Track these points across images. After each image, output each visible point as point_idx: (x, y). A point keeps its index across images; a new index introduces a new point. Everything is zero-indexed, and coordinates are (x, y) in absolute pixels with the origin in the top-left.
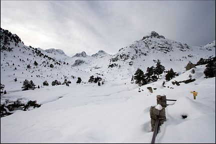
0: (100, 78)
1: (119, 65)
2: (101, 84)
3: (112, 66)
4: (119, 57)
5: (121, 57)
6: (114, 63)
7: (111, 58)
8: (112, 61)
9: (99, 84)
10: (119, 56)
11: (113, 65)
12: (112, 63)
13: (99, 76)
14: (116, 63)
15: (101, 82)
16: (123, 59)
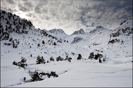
0: (101, 55)
2: (102, 61)
3: (112, 42)
4: (121, 32)
5: (124, 31)
6: (115, 38)
7: (110, 33)
8: (112, 37)
9: (100, 61)
13: (100, 53)
14: (117, 38)
15: (102, 59)
16: (127, 34)
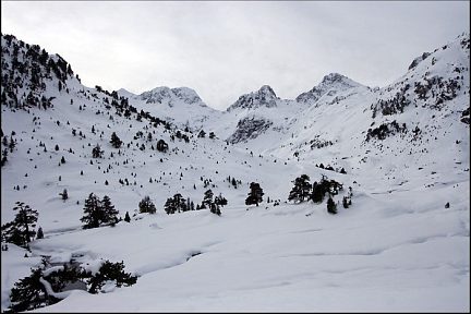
0: (335, 184)
1: (411, 128)
2: (340, 207)
3: (380, 133)
4: (411, 94)
5: (422, 91)
6: (391, 118)
7: (374, 99)
8: (380, 114)
9: (332, 208)
10: (411, 91)
11: (384, 127)
12: (381, 120)
13: (331, 176)
14: (399, 118)
15: (338, 199)
16: (432, 101)
